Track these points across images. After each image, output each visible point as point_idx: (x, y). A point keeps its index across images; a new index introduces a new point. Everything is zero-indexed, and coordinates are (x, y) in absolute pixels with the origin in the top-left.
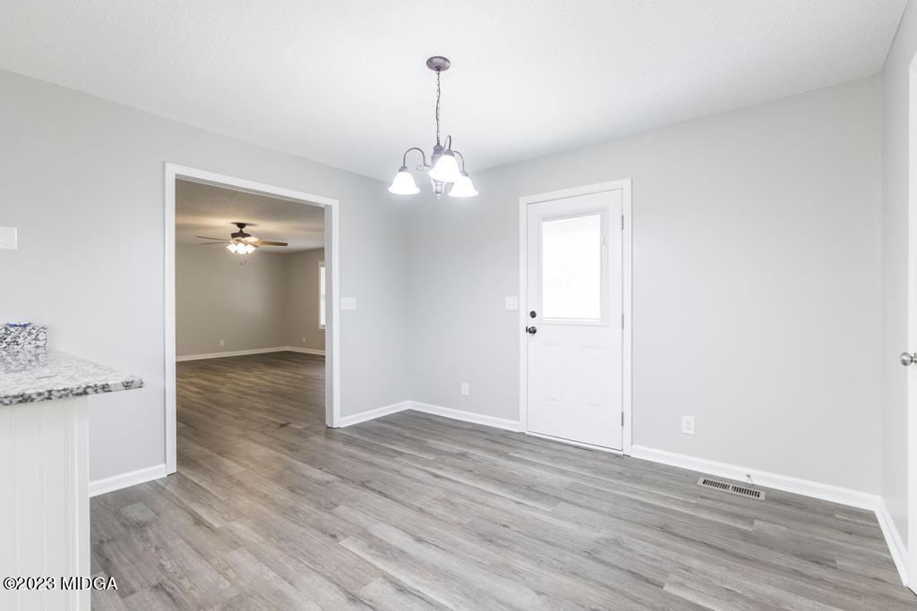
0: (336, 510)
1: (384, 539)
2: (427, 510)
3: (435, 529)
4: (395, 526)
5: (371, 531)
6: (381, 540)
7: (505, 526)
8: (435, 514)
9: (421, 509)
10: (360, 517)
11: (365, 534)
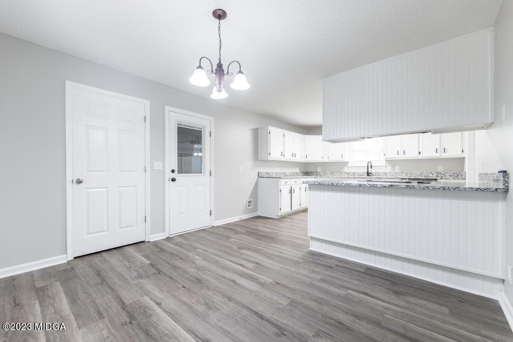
0: (289, 301)
1: (251, 282)
2: (226, 300)
3: (224, 287)
4: (246, 289)
5: (259, 286)
6: (253, 281)
7: (184, 287)
8: (221, 296)
9: (230, 301)
10: (269, 294)
11: (262, 284)
